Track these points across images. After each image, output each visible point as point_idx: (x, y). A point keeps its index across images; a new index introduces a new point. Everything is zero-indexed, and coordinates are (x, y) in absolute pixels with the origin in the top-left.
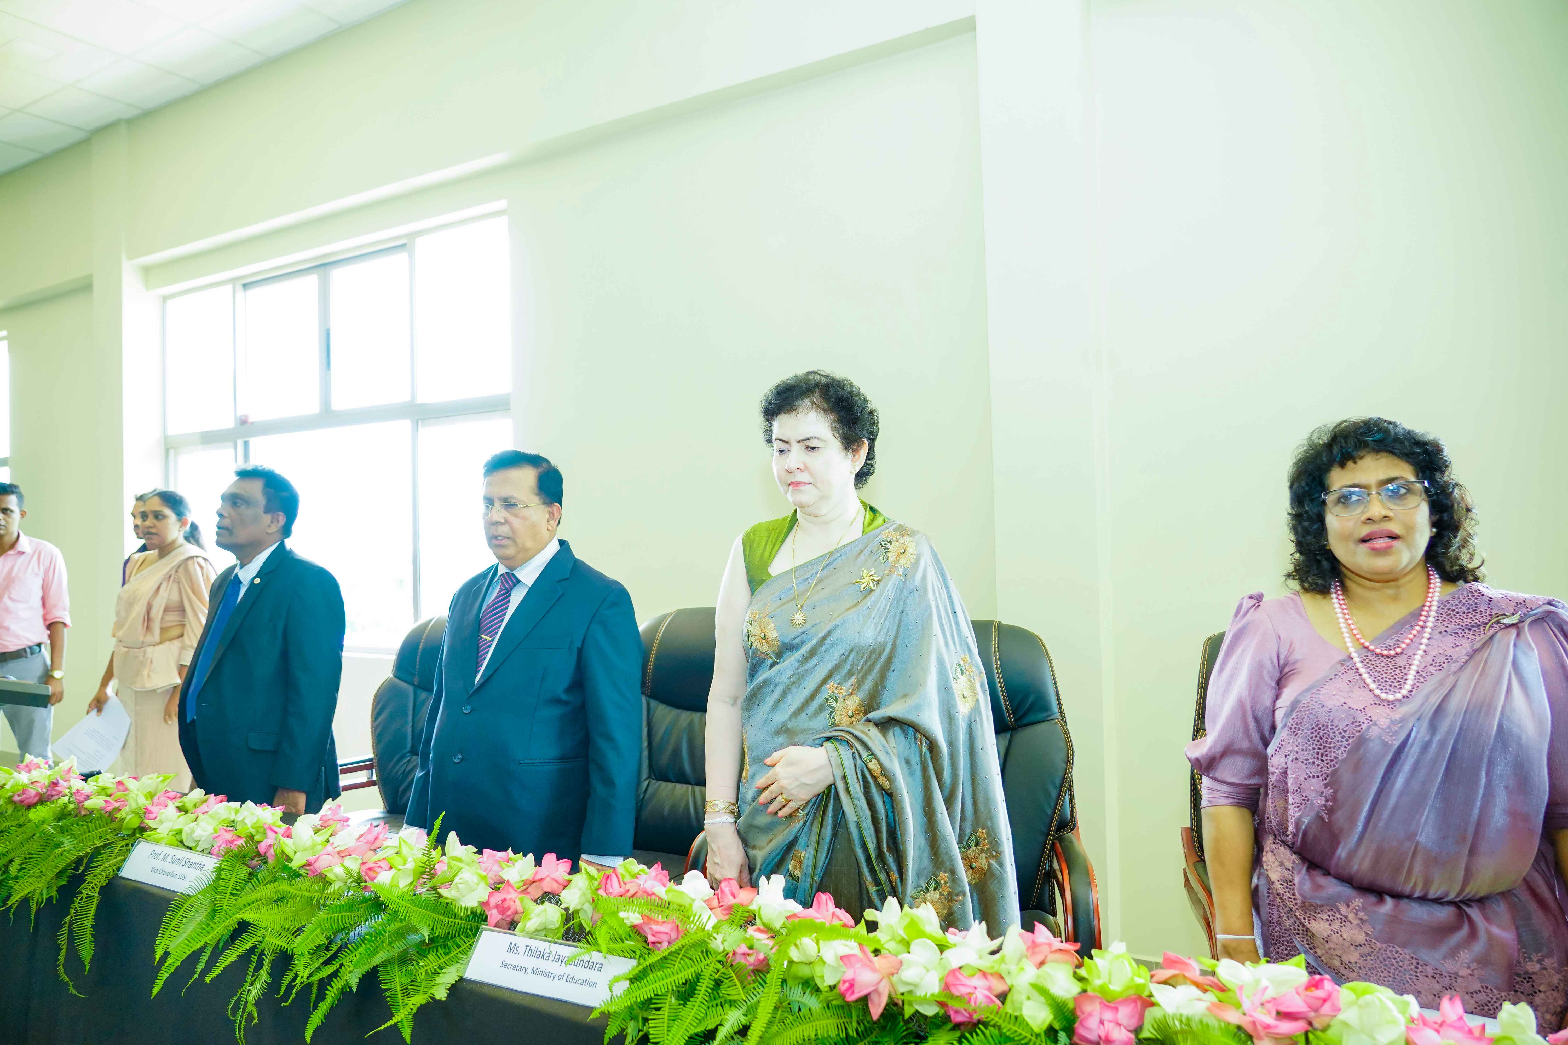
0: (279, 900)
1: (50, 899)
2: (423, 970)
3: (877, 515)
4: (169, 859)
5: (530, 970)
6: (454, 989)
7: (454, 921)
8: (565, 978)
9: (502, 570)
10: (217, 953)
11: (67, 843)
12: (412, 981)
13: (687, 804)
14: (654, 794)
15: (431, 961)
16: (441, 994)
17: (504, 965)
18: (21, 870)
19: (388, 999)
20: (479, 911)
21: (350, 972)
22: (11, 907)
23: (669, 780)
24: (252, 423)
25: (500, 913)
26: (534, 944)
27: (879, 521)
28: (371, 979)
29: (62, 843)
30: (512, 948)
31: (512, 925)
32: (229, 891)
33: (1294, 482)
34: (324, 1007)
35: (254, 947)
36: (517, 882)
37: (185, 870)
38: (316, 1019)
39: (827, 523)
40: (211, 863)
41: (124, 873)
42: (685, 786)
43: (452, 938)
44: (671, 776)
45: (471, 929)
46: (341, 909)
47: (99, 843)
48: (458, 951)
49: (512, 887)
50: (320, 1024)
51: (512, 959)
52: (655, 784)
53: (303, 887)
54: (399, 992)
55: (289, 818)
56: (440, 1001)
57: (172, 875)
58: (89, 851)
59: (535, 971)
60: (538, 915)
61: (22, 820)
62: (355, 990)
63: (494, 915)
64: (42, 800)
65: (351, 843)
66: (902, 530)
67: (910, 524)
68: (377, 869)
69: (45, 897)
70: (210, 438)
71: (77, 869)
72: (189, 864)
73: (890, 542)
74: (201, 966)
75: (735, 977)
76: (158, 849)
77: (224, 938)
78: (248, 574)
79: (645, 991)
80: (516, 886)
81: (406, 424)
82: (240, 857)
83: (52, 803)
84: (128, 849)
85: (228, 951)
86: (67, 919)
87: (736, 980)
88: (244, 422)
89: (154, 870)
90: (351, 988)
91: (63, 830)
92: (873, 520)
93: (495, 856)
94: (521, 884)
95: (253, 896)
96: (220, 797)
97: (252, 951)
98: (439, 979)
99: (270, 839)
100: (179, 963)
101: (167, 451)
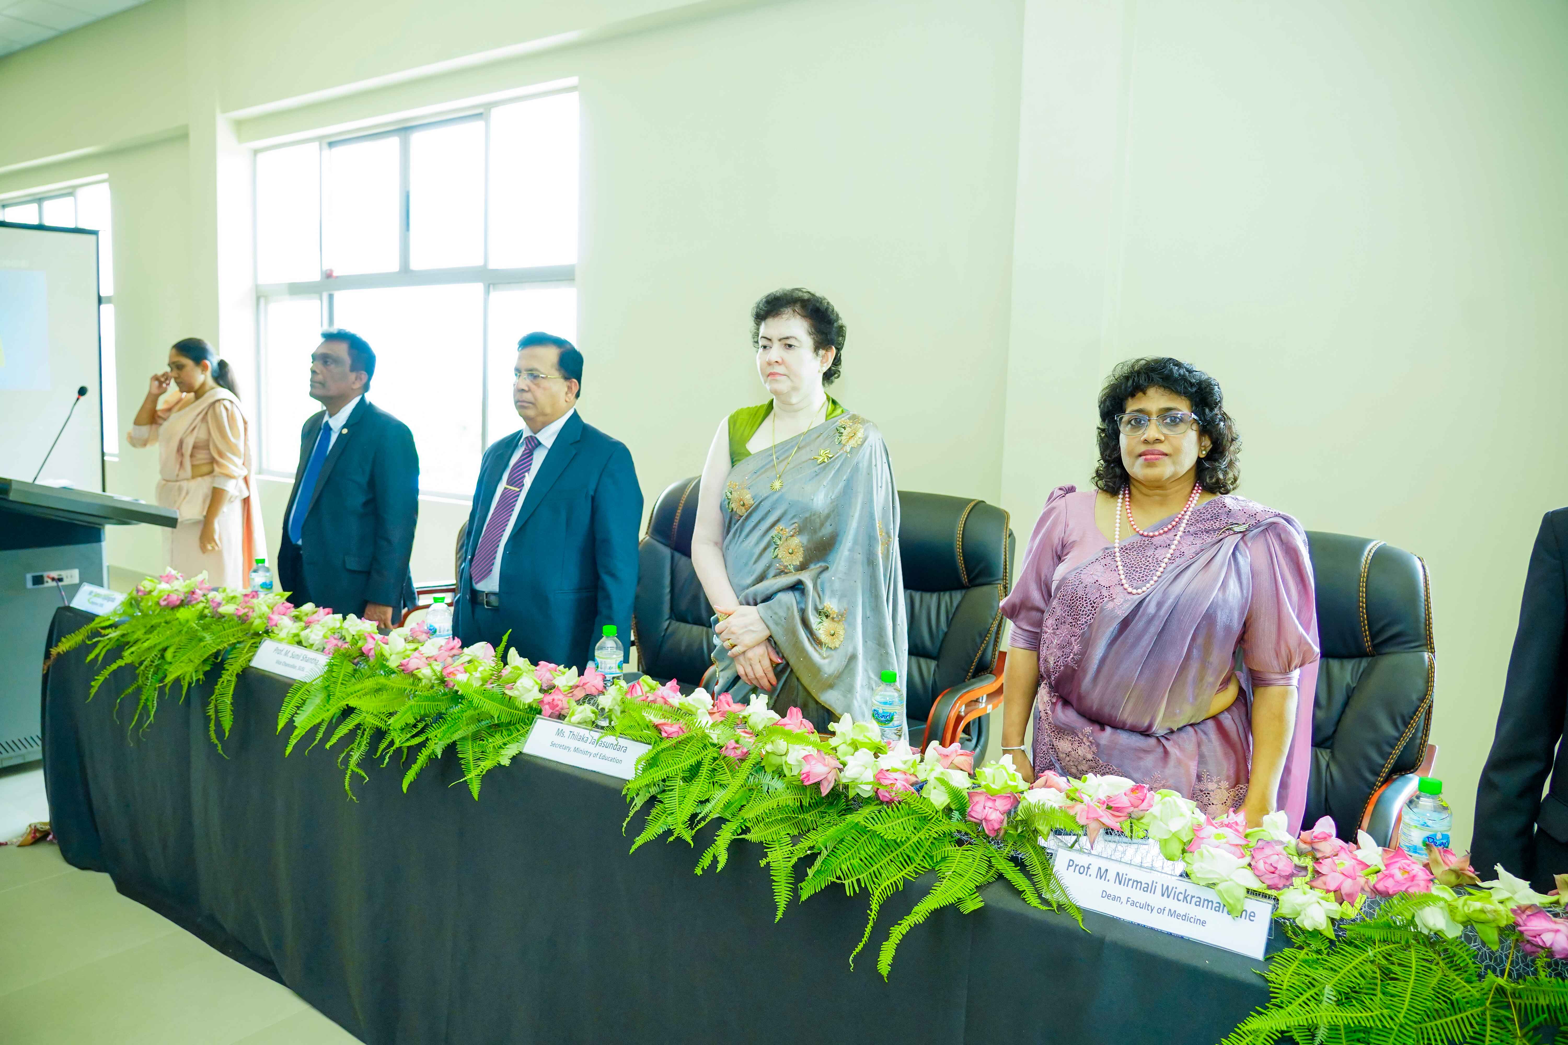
0: (378, 690)
1: (198, 680)
2: (491, 745)
3: (838, 406)
4: (290, 654)
5: (572, 749)
6: (514, 759)
7: (515, 712)
8: (598, 756)
9: (527, 433)
10: (332, 728)
11: (208, 638)
12: (482, 752)
13: (702, 640)
14: (673, 633)
15: (498, 740)
16: (506, 762)
17: (553, 745)
18: (174, 656)
19: (463, 766)
20: (534, 706)
21: (435, 744)
22: (166, 684)
23: (687, 622)
24: (337, 277)
25: (551, 708)
26: (576, 730)
27: (839, 411)
28: (451, 750)
29: (204, 637)
30: (560, 733)
31: (561, 717)
32: (340, 681)
33: (1102, 403)
34: (415, 769)
35: (359, 724)
36: (564, 686)
37: (303, 664)
38: (410, 776)
39: (796, 411)
40: (323, 660)
41: (253, 664)
42: (701, 627)
43: (513, 724)
44: (690, 619)
45: (528, 719)
46: (427, 699)
47: (233, 640)
48: (518, 734)
49: (560, 690)
50: (413, 780)
51: (559, 740)
52: (675, 624)
53: (396, 681)
54: (471, 761)
55: (384, 630)
56: (504, 766)
57: (293, 667)
58: (226, 645)
59: (576, 750)
60: (581, 713)
61: (168, 618)
62: (439, 757)
63: (547, 709)
64: (182, 604)
65: (434, 652)
66: (854, 418)
67: (862, 414)
68: (456, 672)
69: (194, 679)
70: (297, 289)
71: (216, 658)
72: (306, 659)
73: (844, 428)
74: (320, 735)
75: (726, 767)
76: (281, 646)
77: (337, 716)
78: (338, 422)
79: (657, 774)
80: (562, 689)
81: (478, 288)
82: (347, 656)
83: (193, 607)
84: (255, 646)
85: (341, 726)
86: (213, 697)
87: (727, 770)
88: (329, 275)
89: (278, 662)
90: (436, 756)
91: (205, 628)
92: (834, 410)
93: (547, 666)
94: (568, 688)
95: (358, 686)
96: (327, 610)
97: (358, 726)
98: (503, 752)
99: (370, 644)
100: (304, 733)
101: (258, 299)
